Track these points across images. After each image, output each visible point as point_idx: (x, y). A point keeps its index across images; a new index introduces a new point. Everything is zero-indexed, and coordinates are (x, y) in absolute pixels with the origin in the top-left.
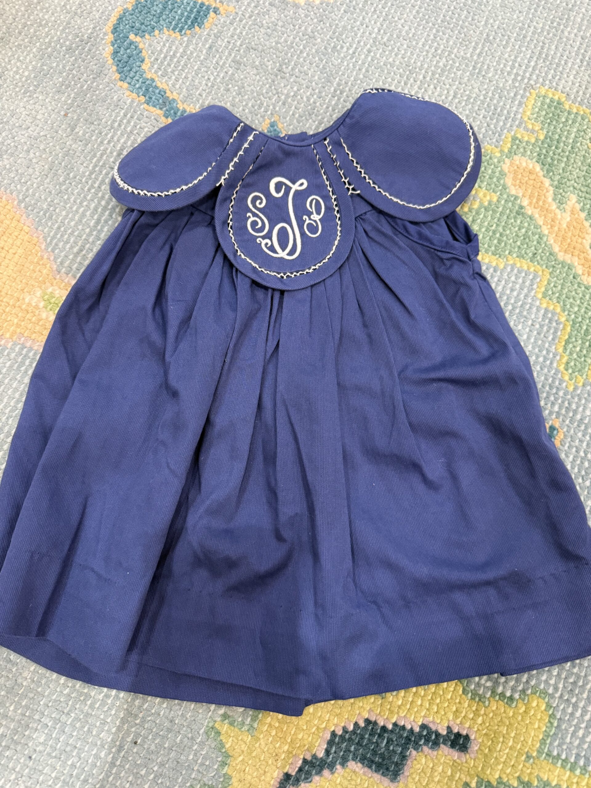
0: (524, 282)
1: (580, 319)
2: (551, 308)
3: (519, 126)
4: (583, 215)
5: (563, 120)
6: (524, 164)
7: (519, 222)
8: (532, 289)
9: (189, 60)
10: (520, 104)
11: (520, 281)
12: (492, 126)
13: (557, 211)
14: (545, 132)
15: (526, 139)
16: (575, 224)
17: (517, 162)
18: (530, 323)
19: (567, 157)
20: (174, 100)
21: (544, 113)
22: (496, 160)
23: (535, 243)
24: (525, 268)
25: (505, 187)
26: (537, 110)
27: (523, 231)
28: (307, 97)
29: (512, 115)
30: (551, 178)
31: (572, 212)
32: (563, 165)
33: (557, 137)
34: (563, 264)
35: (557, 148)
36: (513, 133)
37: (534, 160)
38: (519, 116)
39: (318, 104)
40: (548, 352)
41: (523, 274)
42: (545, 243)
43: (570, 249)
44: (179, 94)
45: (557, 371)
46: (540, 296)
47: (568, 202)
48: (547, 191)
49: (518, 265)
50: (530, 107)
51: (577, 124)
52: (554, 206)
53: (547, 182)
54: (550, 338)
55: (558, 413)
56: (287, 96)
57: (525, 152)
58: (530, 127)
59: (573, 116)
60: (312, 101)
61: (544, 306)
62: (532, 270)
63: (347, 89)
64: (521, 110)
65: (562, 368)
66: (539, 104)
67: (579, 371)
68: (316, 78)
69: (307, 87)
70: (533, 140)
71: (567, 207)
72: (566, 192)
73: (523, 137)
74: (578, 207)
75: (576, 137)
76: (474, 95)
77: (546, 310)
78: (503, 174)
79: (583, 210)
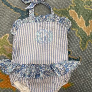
0: (73, 32)
1: (84, 38)
3: (71, 4)
4: (83, 19)
5: (79, 2)
8: (75, 33)
12: (67, 4)
14: (76, 4)
16: (82, 21)
17: (71, 11)
18: (75, 39)
20: (11, 5)
21: (76, 1)
22: (67, 10)
23: (75, 25)
24: (73, 29)
29: (70, 2)
31: (81, 19)
32: (79, 10)
33: (78, 5)
34: (80, 28)
35: (78, 7)
37: (74, 10)
40: (78, 44)
42: (77, 25)
43: (81, 26)
45: (80, 48)
47: (81, 17)
50: (73, 0)
51: (82, 3)
52: (78, 18)
53: (77, 14)
54: (78, 42)
55: (80, 55)
58: (73, 4)
62: (75, 30)
67: (84, 47)
70: (74, 6)
72: (80, 15)
73: (72, 6)
75: (81, 5)
77: (78, 37)
78: (69, 13)
79: (83, 18)
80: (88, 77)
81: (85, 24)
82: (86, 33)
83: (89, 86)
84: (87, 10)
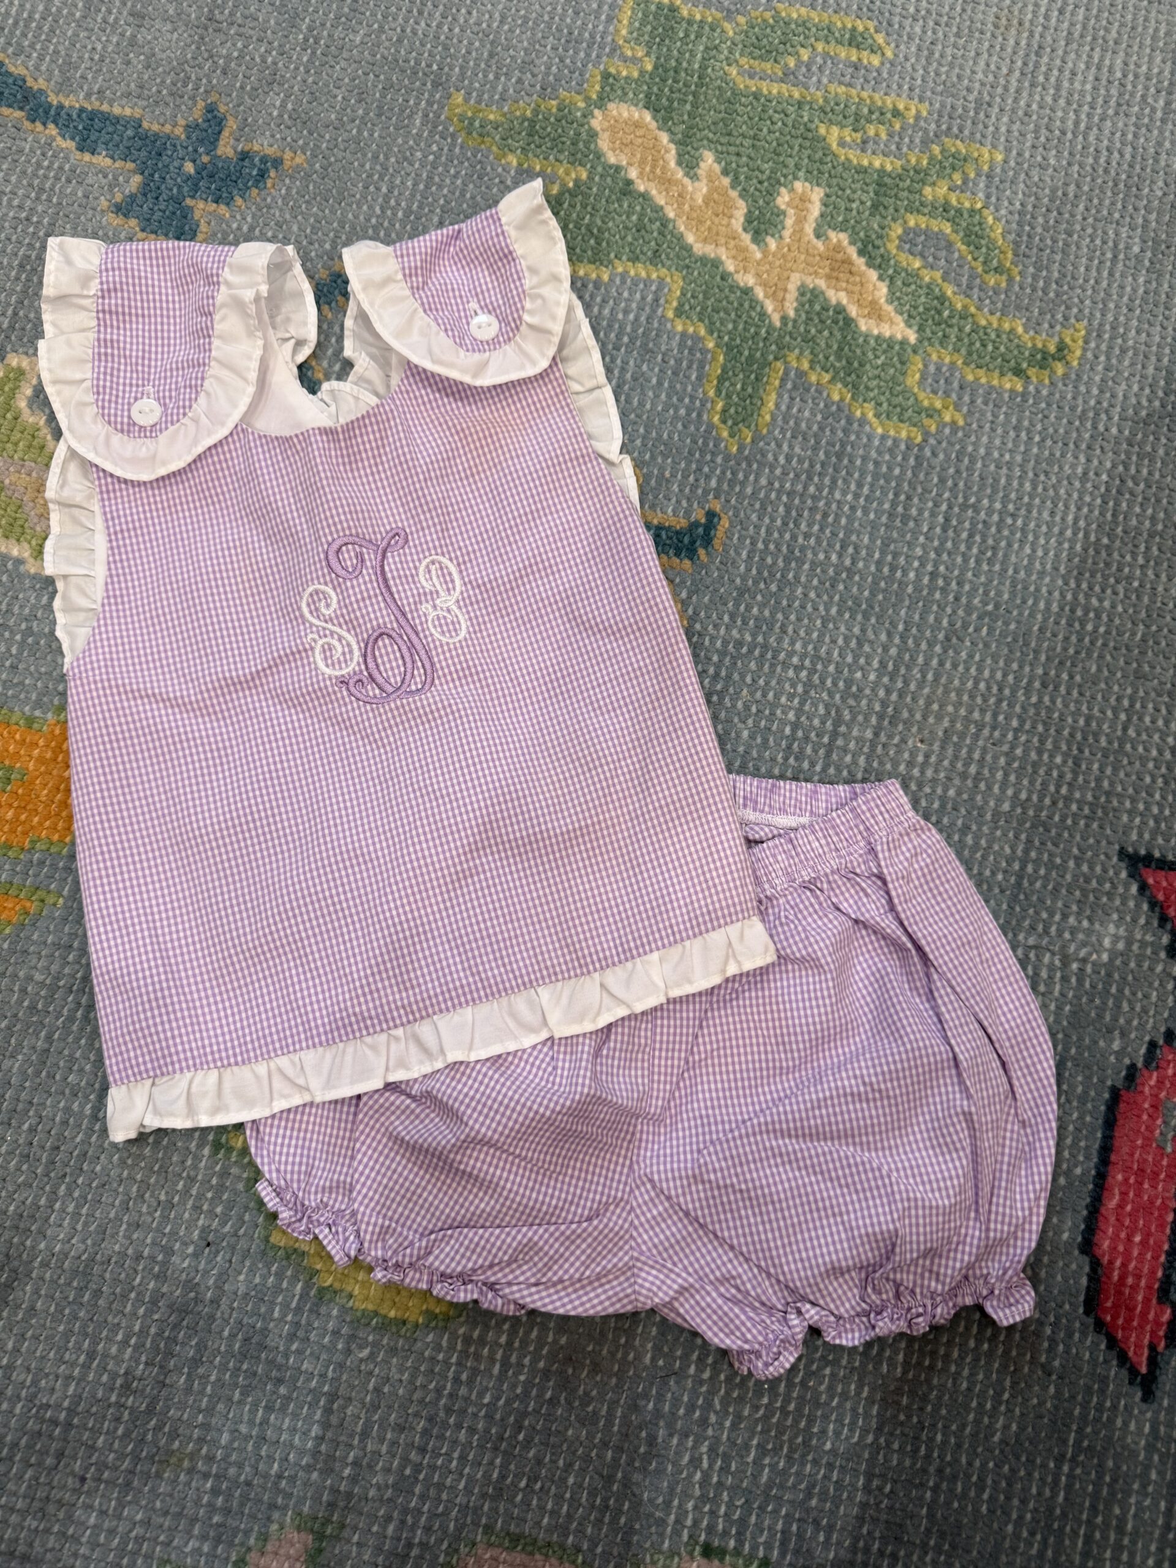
0: (643, 298)
1: (738, 341)
2: (691, 330)
3: (611, 54)
5: (681, 35)
6: (625, 114)
7: (625, 205)
8: (658, 306)
9: (56, 21)
10: (610, 19)
11: (638, 296)
12: (568, 61)
13: (687, 181)
14: (653, 56)
15: (624, 73)
16: (715, 196)
17: (615, 113)
18: (660, 357)
19: (694, 94)
20: (40, 90)
21: (649, 28)
22: (579, 114)
23: (655, 234)
24: (643, 274)
25: (599, 155)
26: (637, 24)
27: (634, 218)
28: (261, 56)
29: (598, 39)
30: (669, 130)
32: (688, 107)
33: (673, 63)
34: (704, 260)
35: (676, 81)
36: (602, 67)
37: (641, 105)
38: (609, 39)
39: (280, 65)
40: (693, 398)
41: (641, 286)
42: (671, 233)
43: (711, 238)
44: (48, 81)
45: (711, 426)
46: (670, 314)
47: (702, 164)
48: (667, 151)
49: (632, 273)
50: (625, 22)
51: (704, 39)
54: (693, 377)
55: (718, 491)
56: (228, 58)
57: (626, 94)
58: (629, 53)
59: (695, 26)
60: (270, 60)
61: (680, 328)
62: (654, 276)
63: (325, 33)
64: (611, 28)
65: (716, 419)
66: (640, 15)
67: (743, 420)
68: (272, 22)
69: (260, 40)
70: (636, 74)
71: (700, 172)
72: (697, 149)
73: (619, 73)
74: (717, 168)
75: (704, 58)
76: (534, 15)
77: (684, 334)
78: (593, 135)
79: (725, 172)
80: (798, 669)
81: (749, 220)
82: (760, 293)
83: (809, 750)
84: (756, 96)
